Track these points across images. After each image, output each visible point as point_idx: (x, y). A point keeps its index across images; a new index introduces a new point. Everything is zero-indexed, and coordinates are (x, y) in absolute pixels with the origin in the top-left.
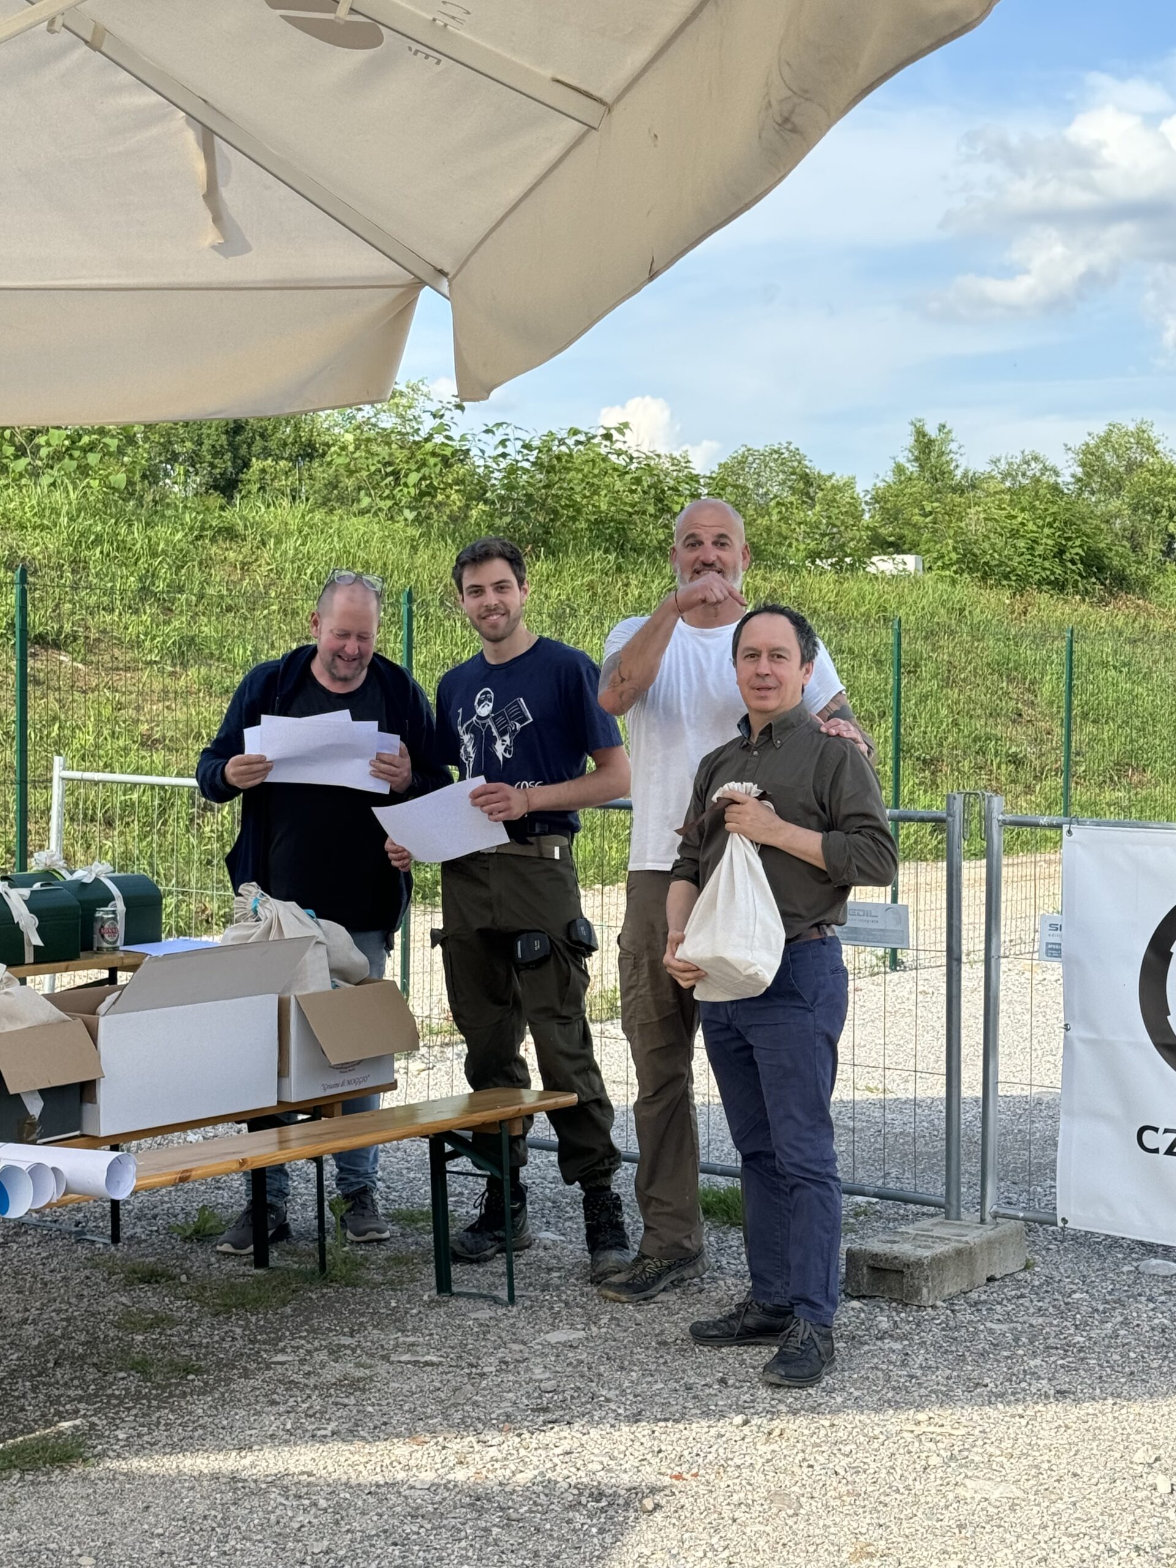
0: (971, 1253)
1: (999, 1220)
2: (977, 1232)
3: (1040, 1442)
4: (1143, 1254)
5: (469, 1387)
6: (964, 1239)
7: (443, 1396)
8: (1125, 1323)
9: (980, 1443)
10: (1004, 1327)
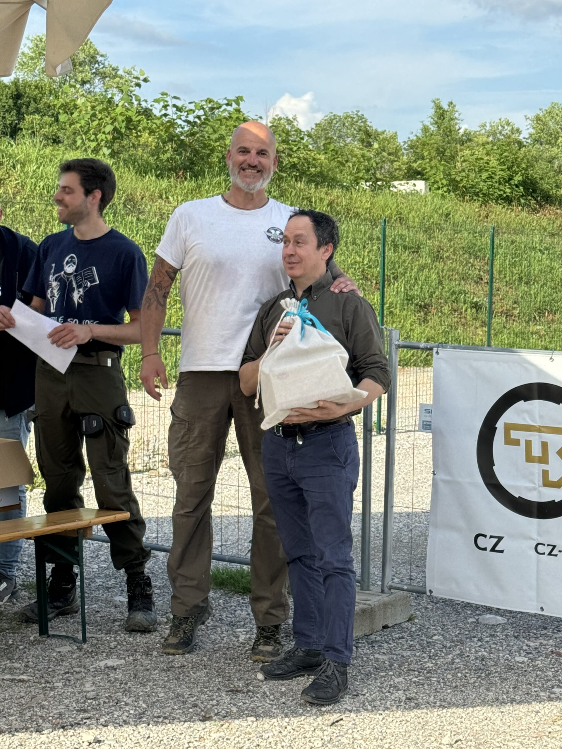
0: (372, 611)
1: (392, 591)
2: (378, 598)
3: (388, 731)
4: (484, 611)
5: (42, 696)
6: (368, 602)
7: (23, 701)
8: (461, 655)
9: (350, 731)
10: (385, 657)
